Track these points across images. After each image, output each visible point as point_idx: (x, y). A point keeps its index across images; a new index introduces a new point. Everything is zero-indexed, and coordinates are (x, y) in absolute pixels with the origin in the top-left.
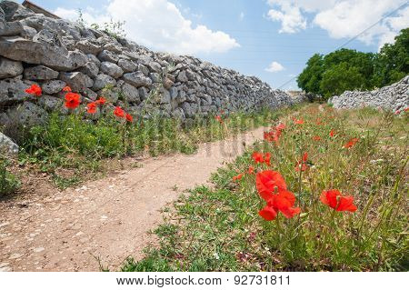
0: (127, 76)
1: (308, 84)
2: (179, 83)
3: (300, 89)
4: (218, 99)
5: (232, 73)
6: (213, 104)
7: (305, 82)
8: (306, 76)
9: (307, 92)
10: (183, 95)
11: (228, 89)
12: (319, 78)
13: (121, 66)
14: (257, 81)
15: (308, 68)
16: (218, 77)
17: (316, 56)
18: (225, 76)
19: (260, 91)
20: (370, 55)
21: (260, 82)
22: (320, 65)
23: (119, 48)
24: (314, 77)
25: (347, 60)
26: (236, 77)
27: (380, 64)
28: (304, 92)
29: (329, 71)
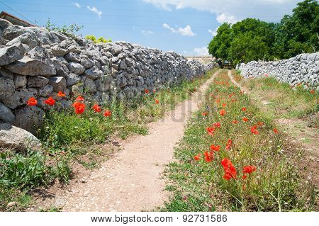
0: (88, 72)
1: (218, 51)
2: (121, 71)
3: (211, 55)
4: (148, 79)
5: (157, 53)
6: (145, 83)
7: (216, 49)
8: (216, 44)
9: (217, 58)
10: (125, 80)
11: (155, 68)
12: (228, 46)
13: (83, 65)
14: (176, 56)
15: (218, 36)
16: (147, 59)
17: (225, 24)
18: (152, 56)
19: (180, 65)
20: (272, 25)
21: (179, 56)
22: (229, 33)
23: (79, 48)
24: (223, 45)
25: (253, 29)
26: (161, 56)
27: (281, 34)
28: (214, 58)
29: (236, 39)
